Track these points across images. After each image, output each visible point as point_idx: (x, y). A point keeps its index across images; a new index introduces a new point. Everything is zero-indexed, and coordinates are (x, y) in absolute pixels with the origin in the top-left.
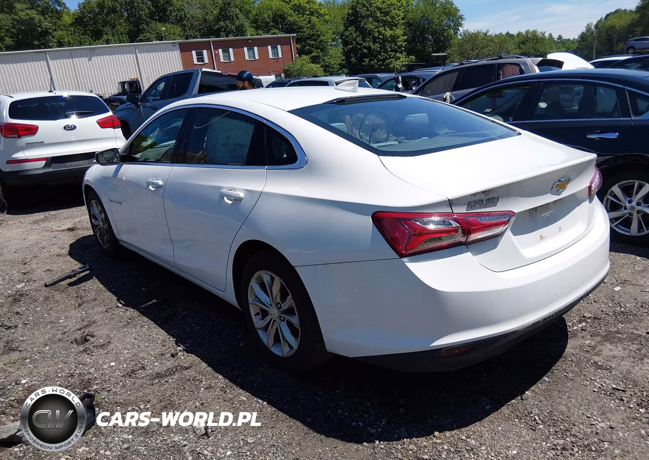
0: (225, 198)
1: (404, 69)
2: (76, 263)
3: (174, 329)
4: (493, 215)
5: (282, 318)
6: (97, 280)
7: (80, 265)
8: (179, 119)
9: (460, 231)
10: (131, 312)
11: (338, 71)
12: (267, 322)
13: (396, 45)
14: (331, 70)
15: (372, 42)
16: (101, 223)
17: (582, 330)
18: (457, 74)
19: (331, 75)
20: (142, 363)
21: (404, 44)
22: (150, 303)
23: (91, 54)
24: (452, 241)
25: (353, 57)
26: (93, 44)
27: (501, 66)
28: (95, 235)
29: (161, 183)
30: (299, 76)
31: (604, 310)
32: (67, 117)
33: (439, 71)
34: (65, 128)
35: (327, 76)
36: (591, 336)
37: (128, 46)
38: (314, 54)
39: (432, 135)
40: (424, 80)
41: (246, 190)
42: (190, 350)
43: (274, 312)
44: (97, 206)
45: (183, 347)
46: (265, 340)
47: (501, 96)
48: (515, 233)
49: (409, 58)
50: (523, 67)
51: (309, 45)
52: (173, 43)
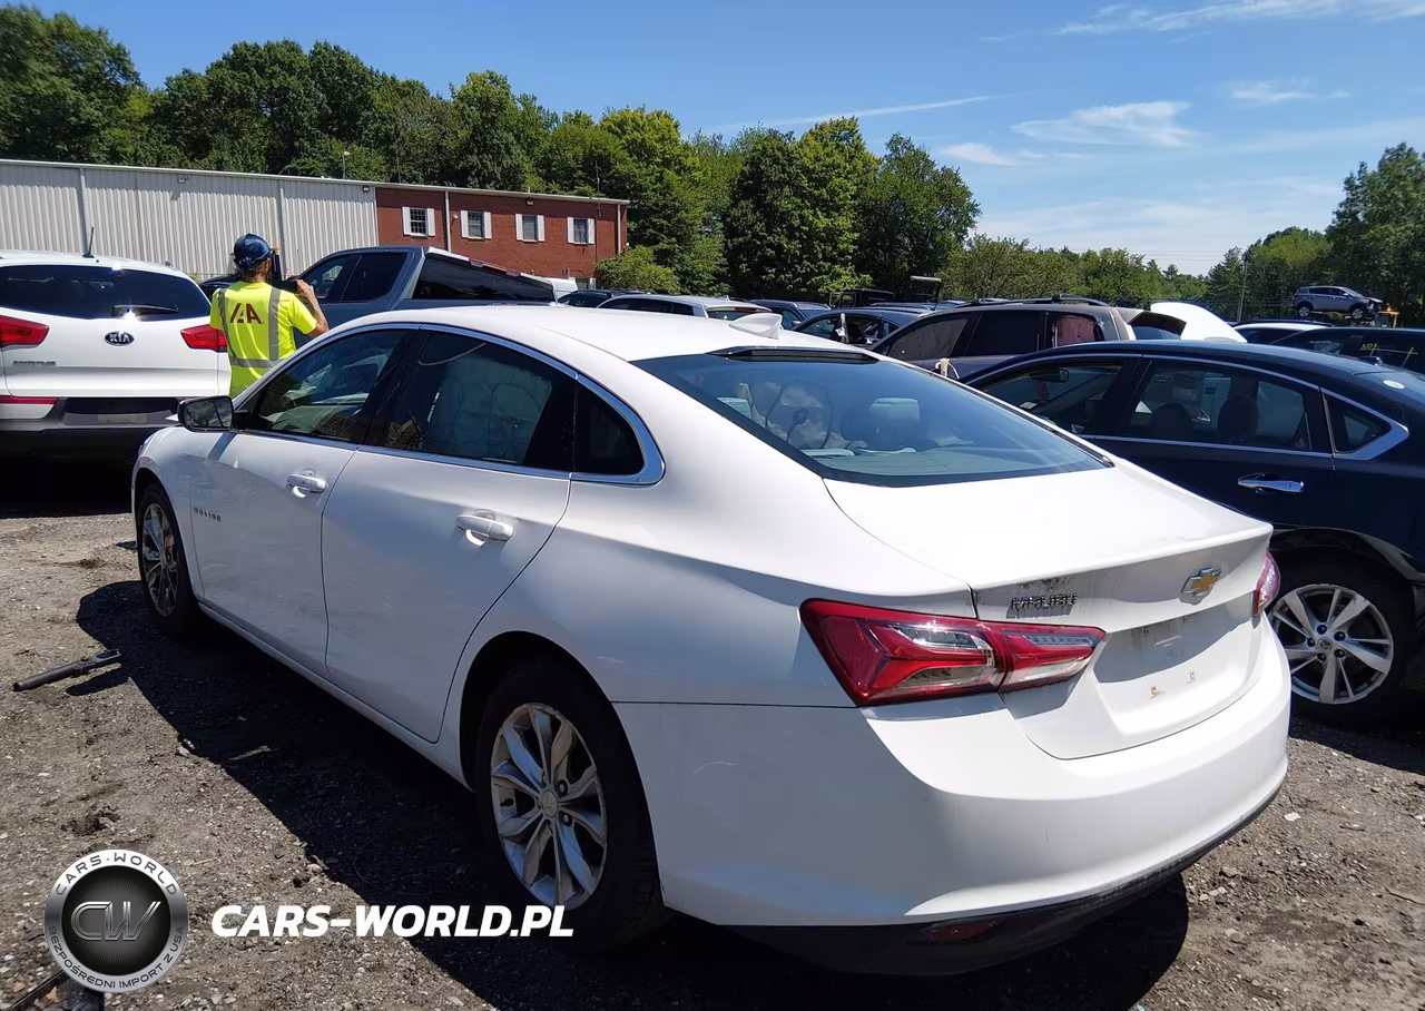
0: (468, 533)
1: (847, 297)
2: (92, 641)
3: (306, 819)
4: (1060, 633)
5: (566, 816)
6: (135, 687)
7: (99, 648)
8: (382, 350)
9: (991, 661)
10: (208, 770)
11: (709, 286)
12: (529, 822)
13: (835, 248)
14: (695, 282)
15: (786, 236)
16: (163, 558)
17: (1217, 903)
18: (964, 322)
19: (695, 291)
20: (225, 893)
21: (852, 248)
22: (255, 752)
23: (179, 186)
24: (971, 681)
25: (745, 262)
26: (186, 166)
27: (1057, 317)
28: (144, 580)
29: (321, 483)
30: (626, 285)
31: (1264, 861)
32: (115, 314)
33: (925, 312)
34: (108, 338)
35: (686, 294)
36: (1238, 919)
37: (264, 179)
38: (662, 245)
39: (923, 445)
40: (892, 328)
41: (518, 519)
42: (339, 873)
43: (548, 803)
44: (160, 519)
45: (323, 865)
46: (517, 864)
47: (1057, 380)
48: (1103, 677)
49: (859, 277)
50: (1101, 324)
51: (654, 225)
52: (364, 186)
